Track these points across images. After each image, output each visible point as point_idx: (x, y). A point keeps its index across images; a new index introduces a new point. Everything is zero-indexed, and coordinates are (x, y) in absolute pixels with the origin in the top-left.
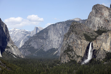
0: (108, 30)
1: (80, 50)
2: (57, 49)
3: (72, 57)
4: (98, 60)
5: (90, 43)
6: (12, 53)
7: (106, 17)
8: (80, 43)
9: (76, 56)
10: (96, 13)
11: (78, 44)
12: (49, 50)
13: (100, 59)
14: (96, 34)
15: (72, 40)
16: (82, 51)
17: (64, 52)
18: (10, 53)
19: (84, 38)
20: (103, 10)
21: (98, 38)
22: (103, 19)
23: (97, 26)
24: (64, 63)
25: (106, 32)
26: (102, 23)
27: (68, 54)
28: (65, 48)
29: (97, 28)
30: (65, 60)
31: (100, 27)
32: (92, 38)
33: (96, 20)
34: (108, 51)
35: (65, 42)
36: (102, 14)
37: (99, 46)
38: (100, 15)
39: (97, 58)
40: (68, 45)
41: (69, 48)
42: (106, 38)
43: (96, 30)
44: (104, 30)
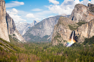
0: (86, 22)
1: (66, 37)
2: (50, 36)
3: (60, 42)
4: (79, 44)
5: (73, 31)
6: (17, 39)
7: (85, 13)
8: (65, 31)
9: (63, 41)
10: (78, 10)
11: (64, 32)
12: (44, 37)
13: (80, 43)
14: (77, 25)
15: (60, 29)
16: (67, 37)
17: (55, 38)
18: (16, 38)
19: (69, 28)
20: (83, 8)
21: (78, 28)
22: (83, 14)
23: (78, 19)
24: (54, 46)
25: (85, 24)
26: (82, 17)
27: (57, 39)
28: (55, 35)
29: (78, 21)
30: (55, 43)
31: (80, 20)
32: (74, 28)
33: (77, 15)
34: (86, 37)
35: (55, 31)
36: (82, 11)
37: (79, 34)
38: (80, 12)
39: (78, 42)
40: (57, 33)
41: (58, 35)
42: (85, 28)
43: (77, 22)
44: (83, 22)
